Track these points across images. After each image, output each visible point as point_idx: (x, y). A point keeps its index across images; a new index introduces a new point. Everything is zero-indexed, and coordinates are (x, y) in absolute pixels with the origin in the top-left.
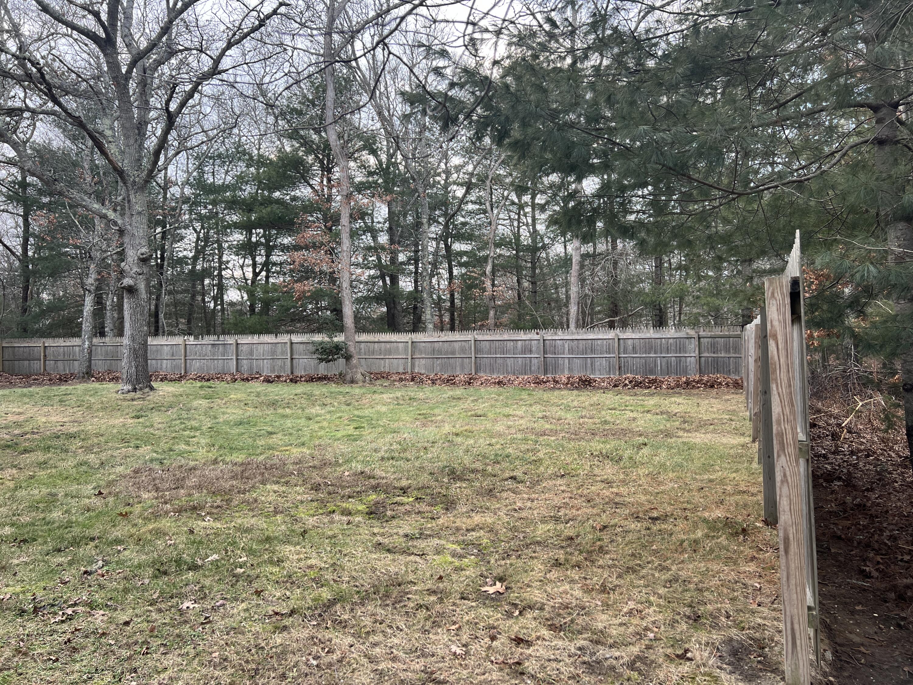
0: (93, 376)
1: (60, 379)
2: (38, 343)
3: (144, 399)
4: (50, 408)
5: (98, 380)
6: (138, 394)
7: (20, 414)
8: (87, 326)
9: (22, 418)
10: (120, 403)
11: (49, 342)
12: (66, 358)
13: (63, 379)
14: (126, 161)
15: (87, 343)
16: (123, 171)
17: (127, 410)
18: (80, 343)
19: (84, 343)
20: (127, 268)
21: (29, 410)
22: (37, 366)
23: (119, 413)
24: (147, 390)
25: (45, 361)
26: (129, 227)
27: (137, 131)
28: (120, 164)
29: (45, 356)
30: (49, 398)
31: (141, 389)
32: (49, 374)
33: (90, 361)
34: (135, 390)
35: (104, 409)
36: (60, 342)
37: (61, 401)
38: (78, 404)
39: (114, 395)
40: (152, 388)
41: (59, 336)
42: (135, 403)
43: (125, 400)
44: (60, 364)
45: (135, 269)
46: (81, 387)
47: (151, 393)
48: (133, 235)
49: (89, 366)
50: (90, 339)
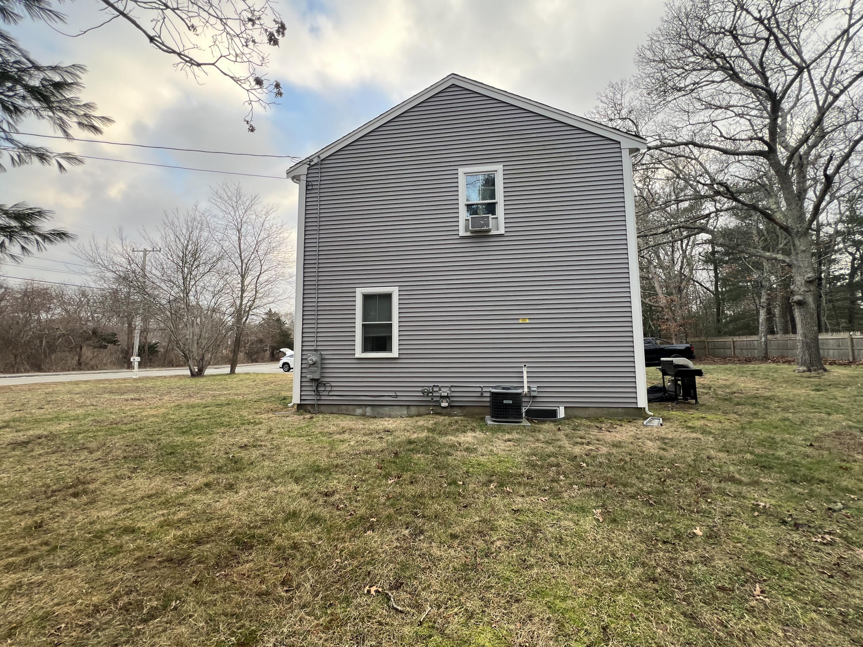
0: (769, 359)
1: (746, 360)
2: (729, 339)
3: (819, 378)
4: (745, 378)
5: (774, 362)
6: (813, 374)
7: (726, 380)
8: (762, 328)
9: (728, 383)
10: (798, 379)
11: (736, 339)
12: (748, 347)
13: (748, 361)
14: (789, 220)
15: (763, 338)
16: (788, 227)
17: (806, 385)
18: (758, 339)
19: (761, 338)
20: (796, 289)
21: (732, 378)
22: (729, 352)
23: (799, 386)
24: (821, 371)
25: (734, 349)
26: (795, 262)
27: (797, 199)
28: (785, 223)
29: (734, 346)
30: (743, 372)
31: (815, 370)
32: (737, 357)
33: (766, 349)
34: (809, 370)
35: (786, 382)
36: (744, 338)
37: (752, 374)
38: (765, 377)
39: (793, 373)
40: (825, 370)
41: (743, 334)
42: (812, 379)
43: (802, 377)
44: (745, 352)
45: (803, 289)
46: (764, 366)
47: (826, 374)
48: (799, 267)
49: (766, 353)
50: (765, 336)
